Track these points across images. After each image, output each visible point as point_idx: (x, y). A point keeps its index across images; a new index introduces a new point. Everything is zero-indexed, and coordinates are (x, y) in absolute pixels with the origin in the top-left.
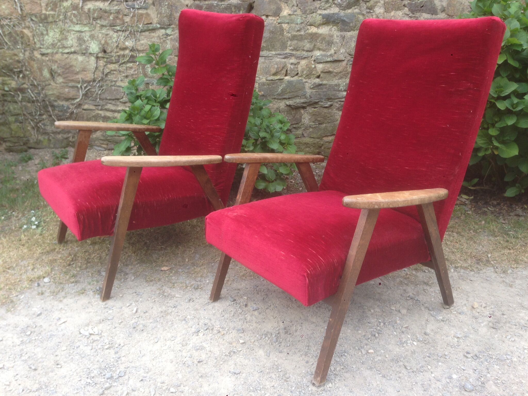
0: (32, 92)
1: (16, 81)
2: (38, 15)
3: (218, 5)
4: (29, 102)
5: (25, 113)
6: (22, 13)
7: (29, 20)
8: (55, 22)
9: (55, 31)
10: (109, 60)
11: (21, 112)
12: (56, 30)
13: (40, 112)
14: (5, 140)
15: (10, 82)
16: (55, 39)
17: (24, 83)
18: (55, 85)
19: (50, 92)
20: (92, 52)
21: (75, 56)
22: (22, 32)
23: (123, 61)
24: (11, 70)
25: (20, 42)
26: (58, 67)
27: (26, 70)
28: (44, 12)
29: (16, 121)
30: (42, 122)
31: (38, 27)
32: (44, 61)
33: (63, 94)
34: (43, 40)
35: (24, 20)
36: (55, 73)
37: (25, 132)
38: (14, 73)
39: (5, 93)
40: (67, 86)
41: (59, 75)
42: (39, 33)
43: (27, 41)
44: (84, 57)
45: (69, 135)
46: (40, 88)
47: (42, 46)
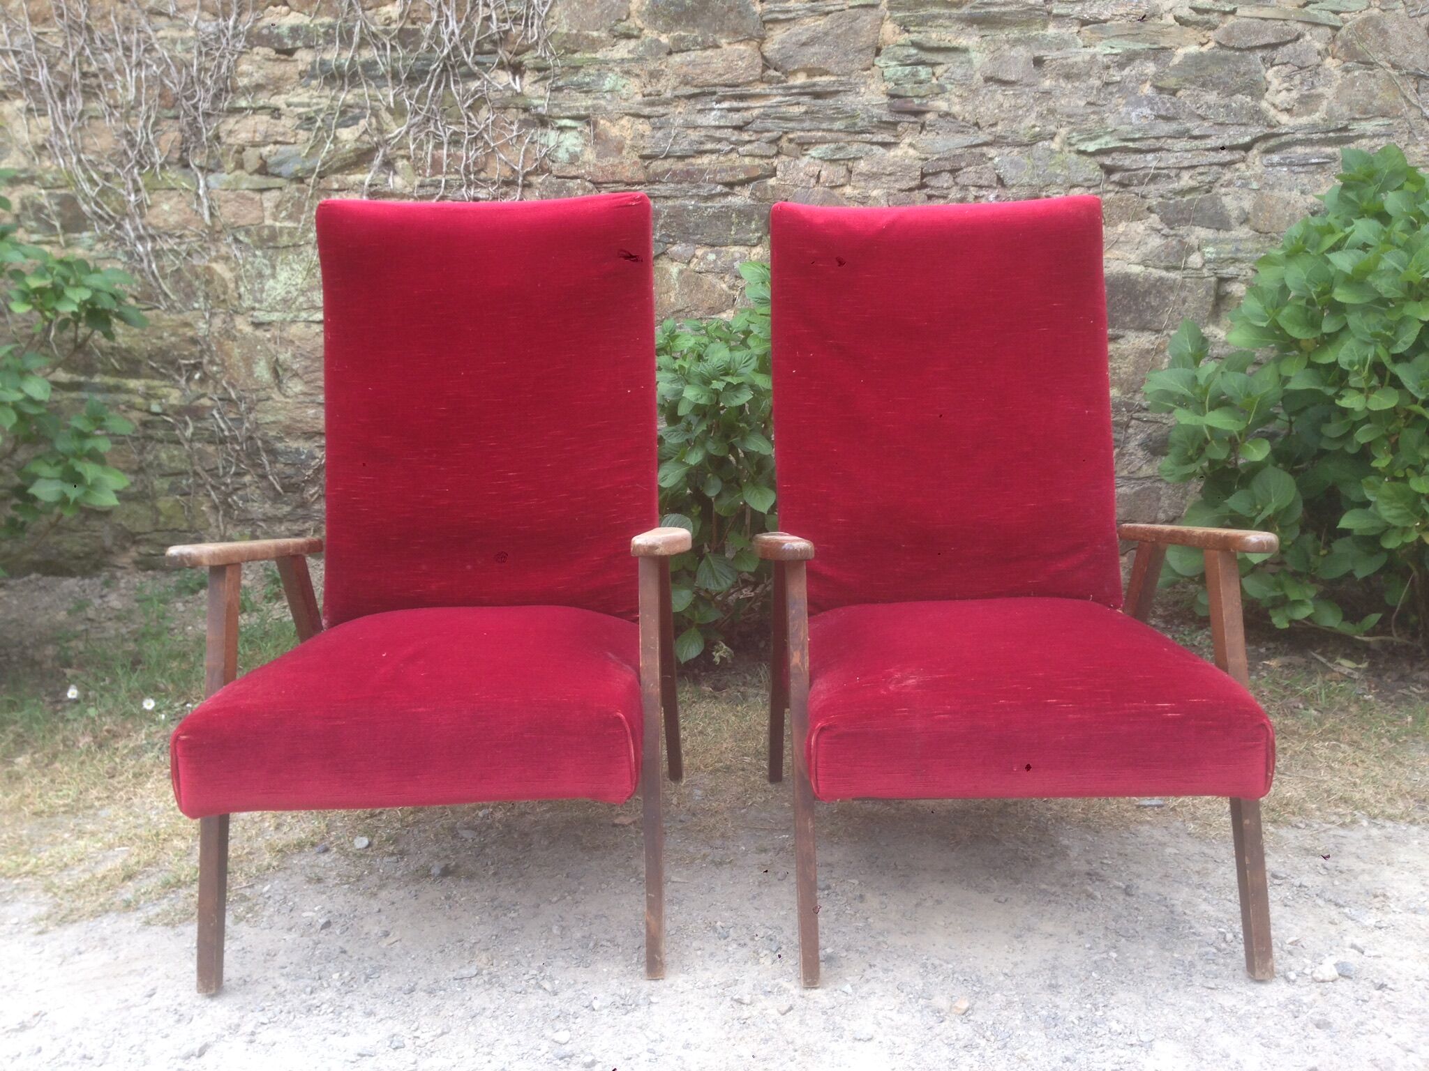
0: (222, 418)
1: (183, 390)
2: (252, 228)
3: (696, 209)
4: (210, 442)
5: (198, 469)
6: (213, 223)
7: (230, 239)
8: (296, 246)
9: (292, 269)
11: (189, 468)
12: (295, 266)
13: (238, 466)
14: (138, 537)
15: (165, 390)
16: (293, 289)
17: (203, 395)
18: (283, 399)
19: (270, 418)
22: (208, 269)
24: (172, 363)
25: (200, 294)
26: (294, 356)
27: (212, 362)
28: (268, 222)
29: (173, 489)
30: (240, 493)
31: (250, 259)
32: (258, 341)
33: (300, 421)
34: (262, 290)
35: (215, 240)
36: (285, 370)
37: (194, 517)
38: (179, 369)
39: (151, 418)
40: (313, 402)
41: (296, 375)
42: (254, 272)
43: (220, 290)
45: (307, 525)
46: (243, 407)
47: (257, 305)
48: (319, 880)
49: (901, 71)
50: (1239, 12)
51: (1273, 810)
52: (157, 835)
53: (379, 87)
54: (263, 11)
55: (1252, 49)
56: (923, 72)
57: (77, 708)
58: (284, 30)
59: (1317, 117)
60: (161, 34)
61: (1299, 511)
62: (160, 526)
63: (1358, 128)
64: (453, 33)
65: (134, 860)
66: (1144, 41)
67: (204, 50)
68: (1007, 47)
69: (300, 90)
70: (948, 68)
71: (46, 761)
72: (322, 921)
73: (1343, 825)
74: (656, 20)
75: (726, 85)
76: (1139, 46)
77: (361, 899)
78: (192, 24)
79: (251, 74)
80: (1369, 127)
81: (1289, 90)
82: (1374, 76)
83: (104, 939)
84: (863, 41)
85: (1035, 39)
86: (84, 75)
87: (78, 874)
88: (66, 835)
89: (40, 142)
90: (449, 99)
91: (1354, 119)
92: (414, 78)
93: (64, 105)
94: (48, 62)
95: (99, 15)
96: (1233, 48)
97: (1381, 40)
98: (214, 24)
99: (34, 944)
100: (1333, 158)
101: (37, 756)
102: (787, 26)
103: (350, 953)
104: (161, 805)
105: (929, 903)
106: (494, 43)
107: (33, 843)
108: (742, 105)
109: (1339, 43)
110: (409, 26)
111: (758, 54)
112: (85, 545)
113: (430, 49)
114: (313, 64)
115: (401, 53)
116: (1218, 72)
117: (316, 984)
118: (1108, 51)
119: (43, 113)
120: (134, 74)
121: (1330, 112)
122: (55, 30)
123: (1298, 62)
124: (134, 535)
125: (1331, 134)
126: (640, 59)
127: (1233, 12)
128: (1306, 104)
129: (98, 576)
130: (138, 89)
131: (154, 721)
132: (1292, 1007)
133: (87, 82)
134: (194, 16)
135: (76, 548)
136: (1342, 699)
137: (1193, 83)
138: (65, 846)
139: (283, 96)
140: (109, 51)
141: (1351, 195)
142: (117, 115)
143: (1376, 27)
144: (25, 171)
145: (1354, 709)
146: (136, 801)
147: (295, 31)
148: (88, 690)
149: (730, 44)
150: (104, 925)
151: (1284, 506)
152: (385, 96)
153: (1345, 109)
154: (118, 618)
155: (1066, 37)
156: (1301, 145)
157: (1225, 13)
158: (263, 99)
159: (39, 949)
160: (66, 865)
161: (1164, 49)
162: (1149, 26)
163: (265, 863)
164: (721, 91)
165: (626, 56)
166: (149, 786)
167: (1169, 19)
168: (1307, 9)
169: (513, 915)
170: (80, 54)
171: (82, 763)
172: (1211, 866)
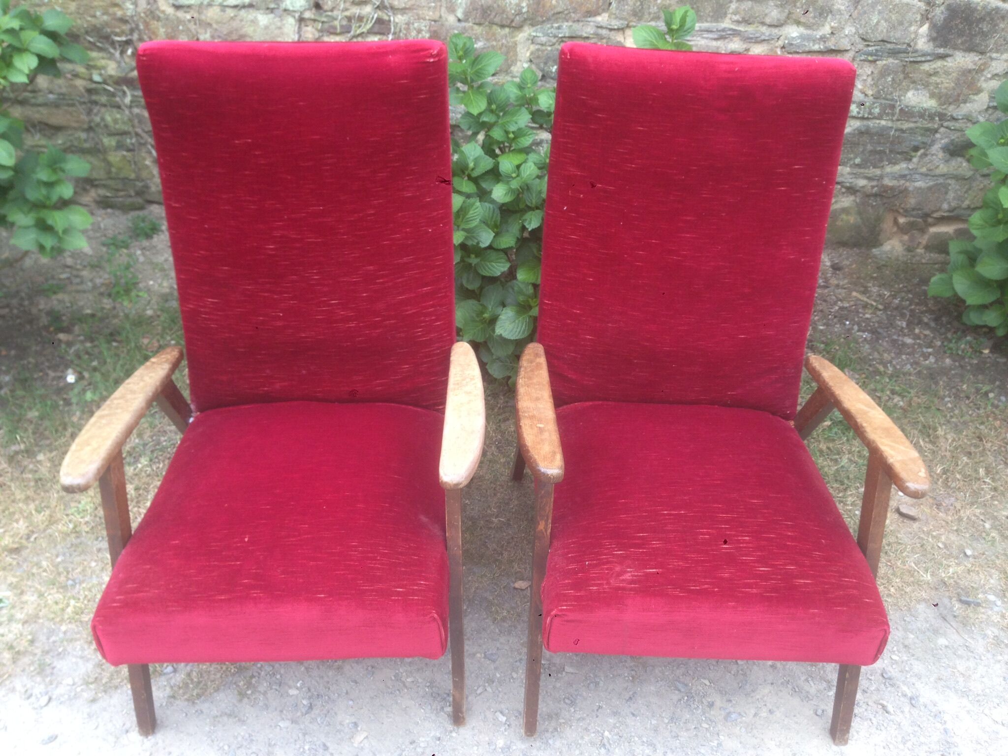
1: (119, 63)
5: (139, 130)
10: (326, 26)
11: (131, 129)
14: (96, 183)
15: (103, 62)
20: (291, 9)
21: (251, 15)
23: (358, 32)
24: (107, 38)
29: (120, 146)
32: (180, 21)
37: (139, 169)
38: (113, 43)
44: (272, 16)
62: (113, 175)
124: (92, 181)
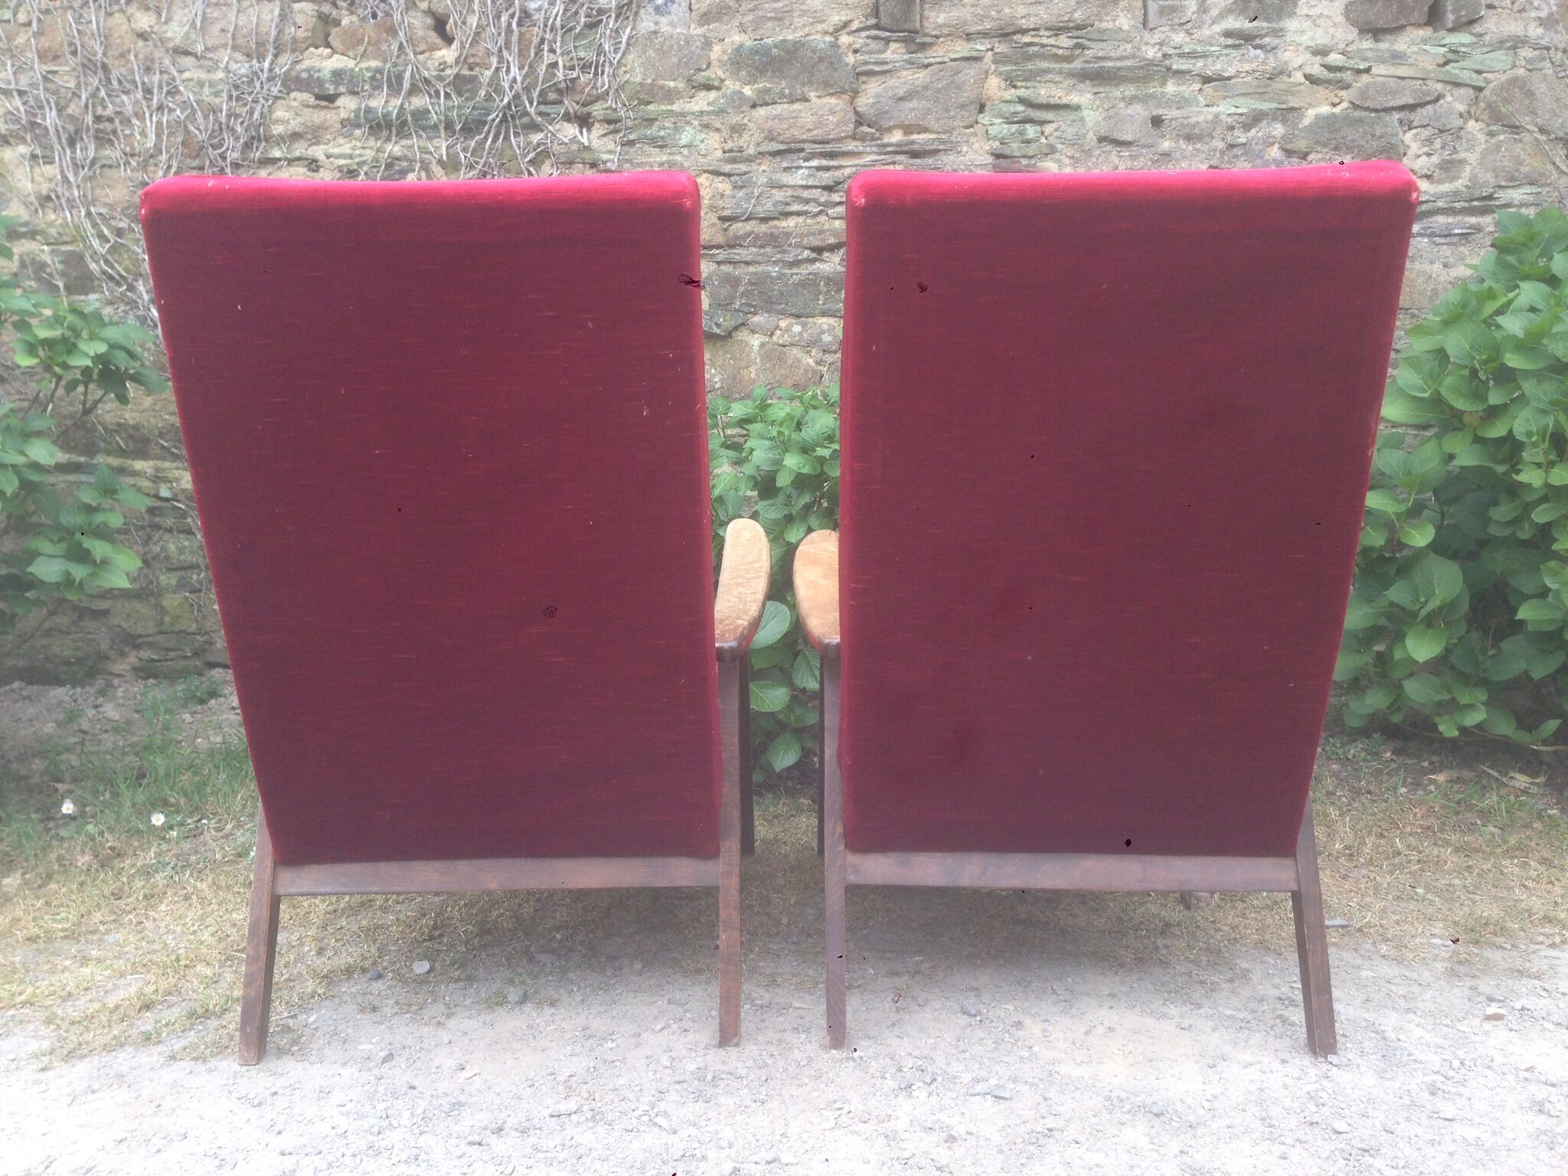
3: (781, 276)
14: (139, 640)
29: (182, 585)
37: (204, 618)
39: (159, 504)
48: (374, 1009)
49: (1006, 129)
50: (1374, 71)
51: (1472, 930)
52: (178, 960)
53: (430, 139)
54: (302, 53)
55: (1388, 110)
56: (1031, 131)
57: (73, 825)
58: (326, 74)
59: (1459, 184)
60: (187, 75)
61: (1465, 606)
62: (163, 628)
63: (1504, 196)
64: (515, 80)
65: (150, 989)
66: (1271, 100)
67: (235, 93)
68: (1122, 105)
69: (341, 141)
70: (1058, 127)
71: (39, 882)
72: (383, 1054)
73: (1553, 946)
74: (739, 70)
75: (815, 142)
76: (1265, 106)
77: (426, 1029)
78: (222, 66)
79: (288, 122)
80: (1517, 195)
81: (1429, 155)
82: (1521, 141)
83: (120, 1076)
84: (966, 95)
85: (1152, 96)
86: (98, 119)
87: (83, 1005)
88: (67, 963)
89: (44, 192)
90: (508, 152)
91: (1500, 187)
92: (469, 130)
93: (74, 152)
94: (57, 105)
95: (116, 53)
96: (1367, 109)
97: (1527, 102)
98: (247, 65)
99: (36, 1082)
100: (1478, 229)
101: (28, 876)
102: (882, 78)
103: (420, 1089)
104: (179, 929)
105: (1101, 1030)
106: (560, 91)
107: (28, 971)
108: (832, 163)
109: (1482, 105)
110: (466, 72)
111: (850, 109)
112: (78, 649)
113: (489, 98)
114: (357, 111)
115: (456, 101)
116: (1352, 134)
117: (385, 1123)
118: (1233, 110)
119: (49, 161)
120: (154, 119)
121: (1474, 178)
122: (67, 68)
123: (1439, 125)
124: (134, 637)
125: (1475, 203)
126: (721, 112)
127: (1368, 70)
128: (1447, 170)
129: (92, 685)
130: (158, 135)
131: (164, 838)
132: (1544, 1138)
133: (101, 127)
134: (224, 56)
135: (67, 653)
136: (1524, 815)
137: (1325, 145)
138: (67, 974)
139: (322, 147)
140: (126, 92)
141: (1511, 259)
142: (134, 164)
143: (1521, 88)
144: (26, 224)
145: (1537, 825)
146: (148, 924)
147: (337, 75)
148: (85, 805)
149: (819, 97)
150: (120, 1060)
151: (1450, 599)
152: (437, 148)
153: (1490, 176)
154: (116, 730)
155: (1187, 95)
156: (1443, 214)
157: (1359, 72)
158: (300, 148)
159: (43, 1087)
160: (70, 994)
161: (1293, 109)
162: (1279, 85)
163: (309, 990)
164: (809, 148)
165: (705, 108)
166: (163, 907)
167: (1299, 77)
168: (1447, 67)
169: (610, 1045)
170: (94, 95)
171: (82, 884)
172: (1416, 989)
